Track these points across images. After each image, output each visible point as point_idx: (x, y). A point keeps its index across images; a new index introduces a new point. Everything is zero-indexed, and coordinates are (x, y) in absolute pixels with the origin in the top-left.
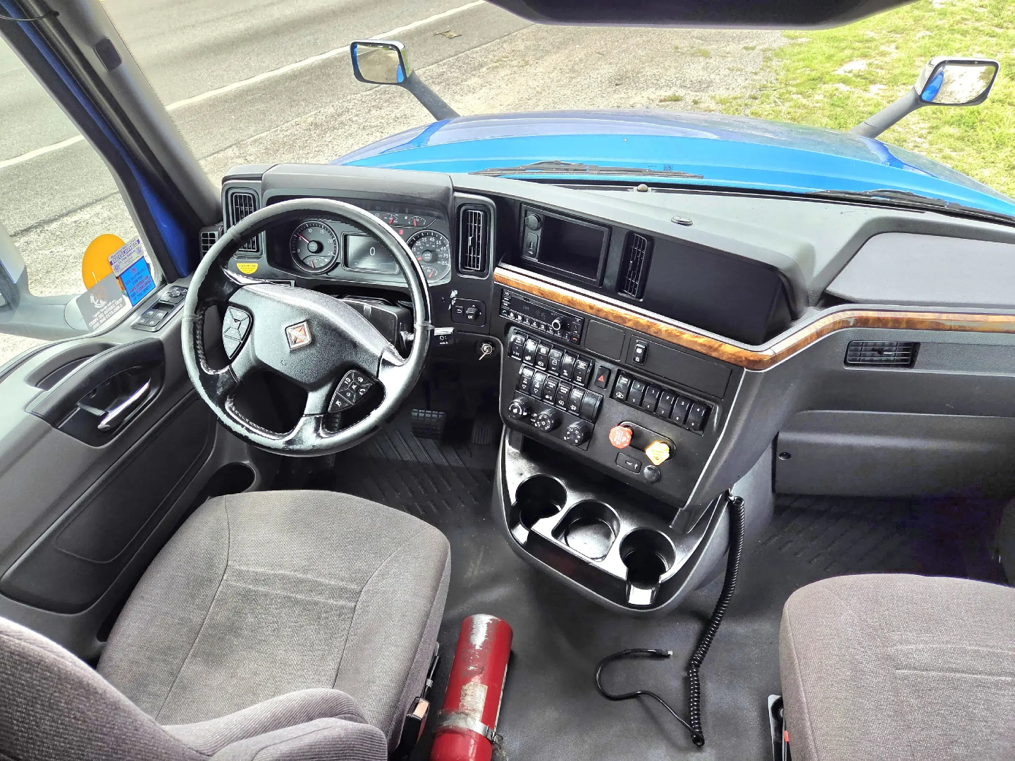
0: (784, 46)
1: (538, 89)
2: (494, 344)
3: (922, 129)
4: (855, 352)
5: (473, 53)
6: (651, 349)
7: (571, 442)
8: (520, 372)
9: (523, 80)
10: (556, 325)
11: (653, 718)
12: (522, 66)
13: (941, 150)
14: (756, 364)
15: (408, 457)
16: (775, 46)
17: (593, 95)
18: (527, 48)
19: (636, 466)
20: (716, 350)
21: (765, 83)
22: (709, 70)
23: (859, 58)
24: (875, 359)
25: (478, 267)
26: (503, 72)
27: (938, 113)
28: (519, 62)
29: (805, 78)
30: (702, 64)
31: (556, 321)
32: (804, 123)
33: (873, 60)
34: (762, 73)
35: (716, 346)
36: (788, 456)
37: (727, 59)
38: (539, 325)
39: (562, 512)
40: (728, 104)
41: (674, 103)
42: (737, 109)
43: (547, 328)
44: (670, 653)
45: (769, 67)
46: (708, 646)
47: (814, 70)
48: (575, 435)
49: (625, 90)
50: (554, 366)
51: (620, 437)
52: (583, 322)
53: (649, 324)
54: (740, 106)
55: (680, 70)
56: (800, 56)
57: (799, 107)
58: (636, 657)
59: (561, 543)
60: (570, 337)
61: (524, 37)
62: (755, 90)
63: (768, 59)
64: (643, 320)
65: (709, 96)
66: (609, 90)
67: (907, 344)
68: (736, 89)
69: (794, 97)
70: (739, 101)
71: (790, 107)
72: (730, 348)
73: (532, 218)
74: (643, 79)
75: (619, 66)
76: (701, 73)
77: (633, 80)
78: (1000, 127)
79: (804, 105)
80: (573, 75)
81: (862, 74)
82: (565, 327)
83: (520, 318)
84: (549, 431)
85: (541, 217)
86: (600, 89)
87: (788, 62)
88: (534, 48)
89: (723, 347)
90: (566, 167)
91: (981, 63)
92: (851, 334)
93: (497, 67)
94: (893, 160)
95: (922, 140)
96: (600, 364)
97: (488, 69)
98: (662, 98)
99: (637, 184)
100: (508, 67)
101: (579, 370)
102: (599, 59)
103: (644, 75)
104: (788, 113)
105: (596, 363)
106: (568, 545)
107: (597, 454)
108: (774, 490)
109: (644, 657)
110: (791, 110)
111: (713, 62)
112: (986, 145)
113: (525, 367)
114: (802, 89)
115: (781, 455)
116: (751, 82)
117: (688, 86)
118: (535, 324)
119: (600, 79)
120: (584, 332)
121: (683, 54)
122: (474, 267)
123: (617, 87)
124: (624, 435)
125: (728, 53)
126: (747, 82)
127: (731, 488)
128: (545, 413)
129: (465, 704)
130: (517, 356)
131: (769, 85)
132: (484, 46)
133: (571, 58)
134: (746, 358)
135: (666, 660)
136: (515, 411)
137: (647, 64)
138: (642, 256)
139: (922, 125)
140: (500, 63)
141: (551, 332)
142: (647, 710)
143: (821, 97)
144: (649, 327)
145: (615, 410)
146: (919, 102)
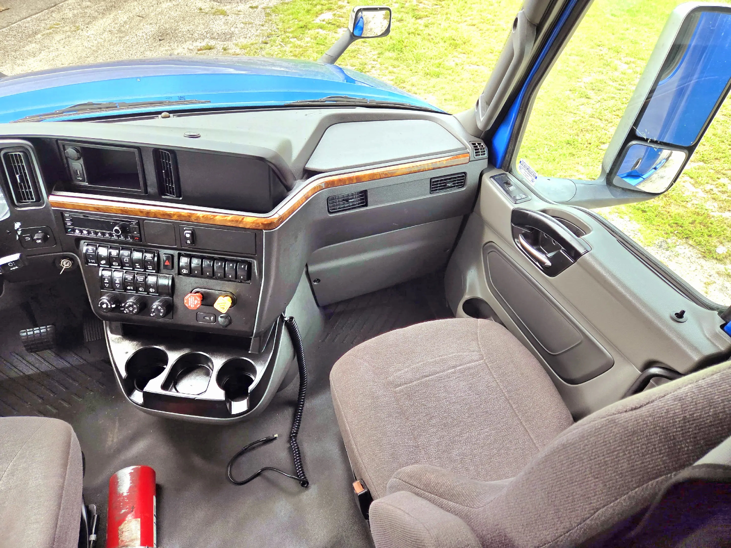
0: (277, 4)
1: (94, 48)
2: (71, 259)
3: (374, 55)
4: (333, 203)
5: (24, 22)
6: (197, 232)
7: (157, 316)
8: (100, 275)
9: (77, 42)
10: (117, 231)
11: (273, 483)
12: (75, 31)
13: (387, 68)
14: (270, 225)
15: (30, 371)
16: (271, 5)
17: (142, 49)
18: (74, 16)
19: (212, 318)
20: (241, 222)
21: (270, 31)
22: (229, 24)
23: (327, 11)
24: (346, 205)
25: (33, 199)
26: (58, 37)
27: (381, 44)
28: (71, 28)
29: (296, 27)
30: (223, 20)
31: (116, 228)
32: (302, 58)
33: (336, 12)
34: (267, 25)
35: (240, 219)
36: (318, 281)
37: (240, 16)
38: (103, 234)
39: (168, 369)
40: (248, 49)
41: (208, 51)
42: (255, 52)
43: (111, 235)
44: (276, 436)
45: (270, 20)
46: (300, 420)
47: (300, 21)
48: (159, 311)
49: (168, 44)
50: (127, 263)
51: (192, 302)
52: (138, 224)
53: (189, 214)
54: (257, 49)
55: (207, 26)
56: (290, 12)
57: (297, 47)
58: (254, 448)
59: (172, 393)
60: (132, 237)
61: (70, 7)
62: (265, 38)
63: (268, 15)
64: (184, 212)
65: (233, 44)
66: (154, 45)
67: (361, 192)
68: (252, 38)
69: (292, 40)
70: (256, 46)
71: (291, 47)
72: (250, 219)
73: (71, 151)
74: (180, 35)
75: (158, 25)
76: (223, 27)
77: (173, 36)
78: (416, 49)
79: (300, 45)
80: (122, 35)
81: (331, 21)
82: (125, 230)
83: (85, 232)
84: (137, 313)
85: (79, 149)
86: (147, 44)
87: (282, 16)
88: (81, 15)
89: (245, 220)
90: (100, 107)
91: (381, 9)
92: (326, 193)
93: (50, 33)
94: (348, 79)
95: (375, 62)
96: (163, 252)
97: (43, 35)
98: (199, 48)
99: (160, 113)
100: (61, 32)
101: (147, 261)
102: (141, 21)
103: (180, 31)
104: (291, 52)
105: (160, 253)
106: (177, 391)
107: (181, 319)
108: (318, 305)
109: (260, 446)
110: (291, 49)
111: (231, 18)
112: (410, 62)
113: (103, 270)
114: (295, 34)
115: (314, 282)
116: (261, 32)
117: (217, 37)
118: (99, 234)
119: (145, 36)
120: (142, 232)
121: (207, 13)
122: (29, 199)
123: (161, 42)
124: (195, 299)
125: (239, 12)
126: (258, 31)
127: (284, 313)
128: (130, 301)
129: (123, 539)
130: (93, 263)
131: (273, 33)
132: (34, 16)
133: (116, 21)
134: (262, 223)
135: (275, 441)
136: (104, 306)
137: (180, 23)
138: (170, 166)
139: (373, 52)
140: (54, 29)
141: (115, 237)
142: (268, 480)
143: (309, 39)
144: (190, 216)
145: (185, 283)
146: (353, 37)
